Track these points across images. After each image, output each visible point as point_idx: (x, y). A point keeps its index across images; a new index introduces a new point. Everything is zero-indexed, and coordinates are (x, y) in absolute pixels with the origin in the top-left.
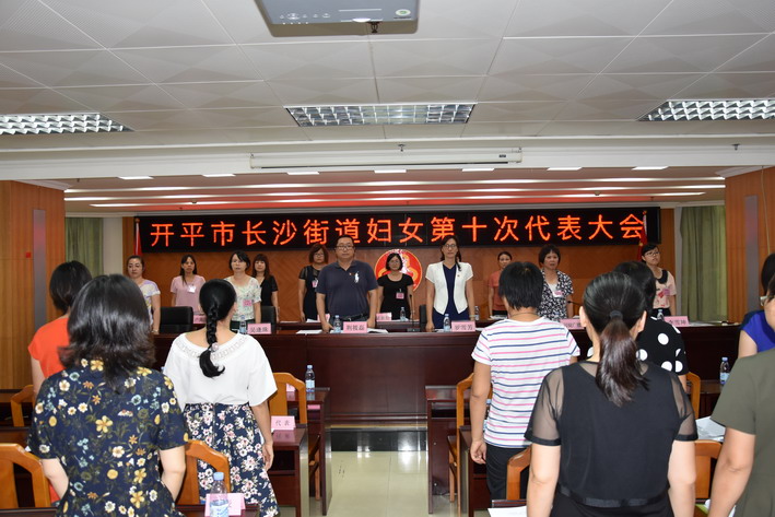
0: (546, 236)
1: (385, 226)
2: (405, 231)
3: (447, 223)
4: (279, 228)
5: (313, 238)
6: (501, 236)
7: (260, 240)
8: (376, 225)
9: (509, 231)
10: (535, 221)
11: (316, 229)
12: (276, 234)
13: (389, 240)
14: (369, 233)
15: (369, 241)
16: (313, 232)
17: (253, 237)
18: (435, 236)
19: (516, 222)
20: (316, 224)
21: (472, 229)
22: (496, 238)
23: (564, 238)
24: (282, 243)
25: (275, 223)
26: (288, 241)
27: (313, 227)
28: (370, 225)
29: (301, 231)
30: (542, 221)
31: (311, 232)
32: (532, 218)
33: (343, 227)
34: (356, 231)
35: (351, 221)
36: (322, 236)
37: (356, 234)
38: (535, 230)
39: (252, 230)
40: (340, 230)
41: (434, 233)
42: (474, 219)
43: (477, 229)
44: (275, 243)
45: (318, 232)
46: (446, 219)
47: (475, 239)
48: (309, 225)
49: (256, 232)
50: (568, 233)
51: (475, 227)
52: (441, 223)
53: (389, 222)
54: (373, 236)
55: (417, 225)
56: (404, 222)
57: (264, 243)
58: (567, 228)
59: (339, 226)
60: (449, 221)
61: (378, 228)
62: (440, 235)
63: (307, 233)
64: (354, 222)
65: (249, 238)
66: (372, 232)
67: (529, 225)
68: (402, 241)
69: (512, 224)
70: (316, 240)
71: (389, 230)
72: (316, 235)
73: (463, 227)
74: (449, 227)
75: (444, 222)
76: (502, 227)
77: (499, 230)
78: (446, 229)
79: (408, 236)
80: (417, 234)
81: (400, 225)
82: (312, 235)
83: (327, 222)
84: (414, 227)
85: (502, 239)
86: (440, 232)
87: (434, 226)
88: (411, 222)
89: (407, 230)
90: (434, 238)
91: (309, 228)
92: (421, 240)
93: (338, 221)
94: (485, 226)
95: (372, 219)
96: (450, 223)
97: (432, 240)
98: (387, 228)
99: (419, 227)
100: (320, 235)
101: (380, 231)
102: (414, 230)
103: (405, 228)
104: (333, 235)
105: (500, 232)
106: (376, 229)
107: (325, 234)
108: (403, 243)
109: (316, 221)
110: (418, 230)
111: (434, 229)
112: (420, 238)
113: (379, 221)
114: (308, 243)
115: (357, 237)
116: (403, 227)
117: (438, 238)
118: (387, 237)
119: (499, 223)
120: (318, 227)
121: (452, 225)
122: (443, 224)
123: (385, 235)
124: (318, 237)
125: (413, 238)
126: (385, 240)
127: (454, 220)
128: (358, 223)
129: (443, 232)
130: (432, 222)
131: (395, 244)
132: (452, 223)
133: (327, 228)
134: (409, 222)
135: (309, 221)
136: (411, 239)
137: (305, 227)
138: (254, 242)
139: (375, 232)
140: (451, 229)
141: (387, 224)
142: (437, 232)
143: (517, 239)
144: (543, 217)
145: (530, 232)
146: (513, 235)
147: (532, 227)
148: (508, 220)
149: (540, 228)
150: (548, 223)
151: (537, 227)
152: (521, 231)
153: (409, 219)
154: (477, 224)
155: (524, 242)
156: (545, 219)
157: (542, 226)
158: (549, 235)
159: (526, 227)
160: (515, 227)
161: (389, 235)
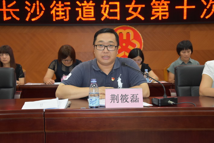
2: (130, 11)
3: (163, 4)
4: (31, 7)
5: (58, 16)
7: (14, 16)
8: (108, 6)
11: (60, 9)
12: (28, 12)
13: (118, 18)
14: (103, 12)
15: (103, 19)
16: (58, 11)
17: (8, 14)
18: (154, 15)
20: (60, 4)
21: (183, 9)
22: (202, 16)
24: (33, 20)
25: (27, 3)
26: (37, 18)
27: (58, 7)
28: (104, 6)
29: (48, 10)
31: (56, 11)
33: (82, 7)
34: (92, 10)
35: (88, 2)
36: (65, 15)
37: (93, 13)
39: (7, 8)
40: (80, 10)
43: (187, 9)
44: (27, 19)
45: (62, 11)
46: (163, 2)
47: (185, 18)
48: (55, 6)
49: (11, 10)
51: (185, 7)
52: (159, 5)
53: (118, 3)
54: (106, 15)
55: (140, 7)
56: (131, 4)
57: (18, 19)
59: (79, 7)
60: (166, 3)
61: (110, 8)
62: (158, 14)
63: (53, 12)
64: (91, 3)
65: (5, 15)
66: (105, 11)
68: (127, 19)
70: (61, 18)
71: (118, 10)
72: (61, 13)
73: (177, 7)
74: (165, 8)
75: (161, 4)
76: (208, 7)
77: (205, 10)
78: (163, 10)
79: (133, 15)
80: (140, 13)
81: (127, 6)
82: (57, 13)
83: (69, 3)
84: (137, 8)
85: (207, 17)
86: (158, 12)
87: (154, 7)
88: (135, 4)
89: (132, 10)
90: (153, 16)
91: (55, 8)
92: (142, 18)
93: (78, 2)
94: (194, 7)
95: (105, 2)
96: (166, 4)
97: (152, 18)
98: (116, 8)
99: (142, 8)
100: (63, 13)
101: (111, 11)
102: (138, 10)
103: (131, 9)
104: (74, 14)
105: (206, 12)
106: (108, 9)
107: (68, 13)
108: (129, 20)
109: (60, 2)
110: (140, 10)
111: (153, 9)
112: (142, 16)
113: (110, 3)
114: (54, 20)
115: (93, 15)
116: (129, 8)
117: (156, 16)
118: (116, 16)
119: (205, 4)
120: (62, 7)
121: (167, 6)
122: (160, 5)
123: (115, 14)
124: (62, 16)
125: (137, 17)
126: (115, 18)
127: (169, 2)
128: (94, 4)
129: (160, 12)
130: (152, 4)
131: (123, 22)
132: (168, 4)
133: (70, 8)
134: (134, 4)
135: (55, 2)
136: (135, 17)
137: (51, 7)
138: (9, 18)
139: (107, 12)
140: (167, 10)
141: (116, 5)
142: (155, 12)
148: (213, 1)
153: (134, 2)
154: (188, 5)
161: (118, 14)
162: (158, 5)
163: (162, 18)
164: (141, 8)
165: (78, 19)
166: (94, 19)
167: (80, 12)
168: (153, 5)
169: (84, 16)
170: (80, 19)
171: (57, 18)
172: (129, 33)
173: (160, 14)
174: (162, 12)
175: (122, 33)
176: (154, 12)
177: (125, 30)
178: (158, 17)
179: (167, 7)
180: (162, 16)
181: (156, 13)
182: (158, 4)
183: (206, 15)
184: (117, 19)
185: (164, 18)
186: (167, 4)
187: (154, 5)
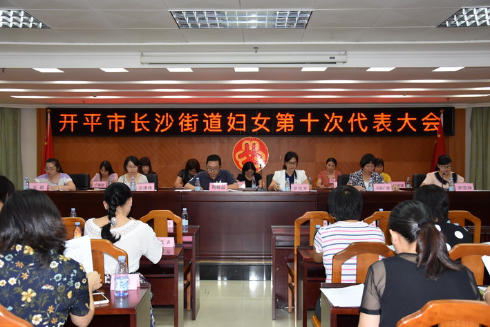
0: (364, 128)
1: (241, 119)
2: (256, 123)
3: (288, 117)
4: (160, 119)
5: (186, 127)
6: (329, 128)
7: (145, 128)
8: (234, 118)
9: (336, 124)
10: (356, 117)
11: (188, 121)
12: (158, 123)
13: (244, 129)
14: (229, 124)
15: (229, 131)
16: (186, 123)
17: (140, 126)
18: (279, 128)
19: (341, 117)
20: (188, 116)
21: (307, 122)
22: (325, 130)
23: (378, 130)
24: (162, 131)
25: (157, 115)
26: (166, 129)
27: (186, 119)
28: (230, 118)
29: (177, 121)
30: (361, 117)
31: (184, 123)
32: (353, 115)
33: (209, 119)
34: (219, 122)
35: (215, 114)
36: (193, 126)
37: (219, 125)
38: (356, 124)
39: (139, 120)
40: (207, 121)
41: (278, 125)
42: (309, 114)
43: (311, 122)
44: (157, 130)
45: (190, 123)
46: (288, 115)
47: (309, 130)
48: (183, 117)
49: (142, 122)
50: (381, 126)
51: (309, 121)
52: (284, 117)
53: (244, 116)
54: (232, 127)
55: (265, 119)
56: (256, 116)
57: (148, 130)
58: (380, 123)
59: (206, 119)
60: (290, 116)
62: (283, 126)
63: (181, 123)
64: (218, 115)
65: (136, 127)
66: (231, 123)
67: (351, 120)
68: (253, 131)
69: (338, 119)
70: (188, 129)
71: (244, 122)
72: (188, 125)
73: (301, 120)
74: (290, 121)
75: (286, 117)
76: (331, 121)
77: (328, 124)
78: (288, 122)
79: (259, 127)
80: (265, 126)
81: (253, 118)
82: (185, 125)
83: (197, 115)
84: (263, 120)
85: (330, 131)
86: (283, 124)
87: (279, 119)
88: (261, 116)
89: (258, 122)
91: (183, 120)
92: (268, 130)
93: (205, 115)
94: (318, 120)
95: (231, 114)
97: (277, 130)
98: (243, 121)
99: (267, 120)
100: (191, 125)
101: (237, 122)
102: (263, 122)
103: (256, 121)
104: (201, 125)
106: (234, 121)
107: (195, 125)
109: (188, 114)
110: (266, 122)
111: (278, 122)
112: (268, 128)
113: (237, 115)
114: (182, 131)
115: (219, 127)
116: (255, 120)
117: (281, 129)
118: (243, 128)
119: (328, 118)
120: (190, 119)
123: (241, 126)
124: (190, 127)
125: (262, 128)
126: (241, 129)
127: (293, 115)
128: (221, 116)
129: (285, 124)
130: (277, 117)
131: (248, 133)
132: (292, 117)
133: (197, 120)
134: (259, 116)
135: (183, 114)
137: (180, 118)
138: (141, 129)
139: (233, 123)
140: (292, 122)
141: (242, 117)
142: (281, 124)
143: (341, 130)
144: (362, 114)
145: (352, 125)
146: (339, 128)
147: (354, 122)
148: (335, 115)
149: (360, 123)
150: (366, 119)
151: (357, 122)
152: (345, 124)
153: (260, 114)
154: (312, 118)
155: (347, 133)
156: (364, 116)
157: (361, 121)
158: (366, 127)
159: (349, 122)
160: (340, 121)
161: (244, 126)
163: (287, 130)
165: (205, 130)
166: (221, 131)
167: (207, 123)
169: (211, 127)
170: (207, 130)
171: (185, 130)
172: (255, 144)
173: (285, 126)
174: (287, 124)
175: (248, 144)
177: (251, 141)
178: (284, 129)
179: (292, 120)
180: (287, 128)
181: (281, 126)
183: (329, 129)
184: (243, 131)
185: (289, 130)
187: (280, 117)
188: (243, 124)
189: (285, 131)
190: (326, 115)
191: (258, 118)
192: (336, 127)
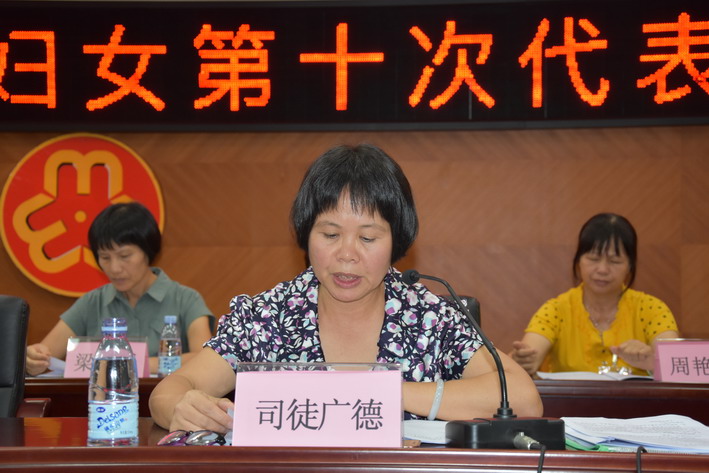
0: (594, 88)
1: (36, 52)
2: (103, 72)
3: (247, 45)
6: (433, 90)
8: (3, 48)
9: (463, 72)
10: (555, 38)
13: (50, 99)
18: (207, 92)
19: (486, 42)
21: (332, 67)
22: (415, 99)
23: (663, 97)
30: (581, 36)
32: (544, 27)
38: (555, 69)
41: (203, 80)
42: (342, 30)
43: (351, 66)
46: (244, 31)
47: (341, 101)
50: (678, 77)
51: (342, 59)
52: (228, 45)
53: (48, 37)
55: (145, 53)
58: (674, 61)
60: (257, 38)
61: (12, 59)
62: (224, 86)
67: (533, 53)
68: (93, 105)
69: (473, 50)
71: (49, 66)
73: (304, 58)
74: (256, 61)
75: (237, 43)
76: (438, 60)
77: (428, 72)
78: (245, 67)
79: (116, 87)
80: (145, 82)
81: (88, 49)
84: (136, 58)
85: (437, 103)
86: (226, 76)
87: (205, 54)
88: (124, 41)
89: (112, 69)
90: (204, 96)
92: (158, 104)
94: (378, 57)
96: (258, 44)
97: (198, 104)
99: (154, 58)
101: (19, 67)
102: (136, 66)
103: (106, 62)
105: (431, 78)
106: (2, 60)
108: (97, 110)
110: (148, 67)
111: (203, 66)
112: (157, 95)
113: (15, 35)
116: (99, 57)
117: (217, 96)
118: (44, 92)
119: (426, 44)
121: (266, 52)
122: (233, 48)
123: (36, 84)
125: (132, 97)
126: (37, 100)
127: (270, 36)
129: (235, 76)
130: (198, 42)
131: (69, 118)
132: (266, 44)
134: (119, 40)
136: (125, 97)
141: (42, 44)
142: (214, 76)
143: (488, 100)
144: (585, 24)
145: (537, 75)
146: (475, 88)
147: (545, 60)
148: (459, 31)
149: (572, 63)
150: (602, 44)
151: (562, 58)
152: (503, 73)
153: (119, 31)
154: (353, 48)
155: (513, 111)
156: (593, 31)
157: (580, 56)
158: (605, 86)
159: (523, 61)
160: (482, 58)
161: (51, 83)
162: (224, 48)
163: (242, 103)
164: (150, 60)
168: (203, 48)
172: (102, 165)
173: (234, 85)
174: (243, 76)
175: (70, 164)
176: (208, 76)
177: (84, 152)
178: (227, 96)
179: (263, 55)
180: (244, 93)
181: (214, 83)
182: (224, 41)
183: (431, 94)
184: (46, 105)
185: (250, 102)
186: (262, 41)
187: (208, 45)
188: (43, 75)
189: (235, 105)
190: (416, 32)
191: (114, 47)
192: (464, 87)
